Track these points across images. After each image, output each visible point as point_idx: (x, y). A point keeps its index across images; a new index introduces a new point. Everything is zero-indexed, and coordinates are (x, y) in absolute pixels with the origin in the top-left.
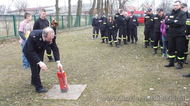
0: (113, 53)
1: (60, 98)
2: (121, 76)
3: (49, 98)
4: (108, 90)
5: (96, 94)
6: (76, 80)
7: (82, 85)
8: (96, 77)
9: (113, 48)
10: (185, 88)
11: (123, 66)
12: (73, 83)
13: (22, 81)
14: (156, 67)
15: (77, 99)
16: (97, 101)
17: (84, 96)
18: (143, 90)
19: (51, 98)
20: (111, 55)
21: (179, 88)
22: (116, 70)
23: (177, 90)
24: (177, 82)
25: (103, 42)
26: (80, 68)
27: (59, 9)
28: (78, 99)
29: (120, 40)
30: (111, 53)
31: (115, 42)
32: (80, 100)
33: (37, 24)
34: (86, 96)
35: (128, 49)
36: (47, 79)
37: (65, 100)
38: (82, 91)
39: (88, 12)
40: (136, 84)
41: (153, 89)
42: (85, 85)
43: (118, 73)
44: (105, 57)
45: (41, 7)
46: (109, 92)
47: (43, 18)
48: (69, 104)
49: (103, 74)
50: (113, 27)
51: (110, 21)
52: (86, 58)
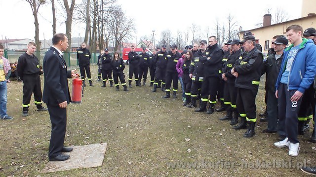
0: (124, 99)
1: (74, 168)
2: (145, 127)
3: (57, 170)
4: (137, 146)
5: (124, 155)
6: (88, 137)
7: (100, 144)
8: (114, 131)
9: (121, 92)
10: (221, 134)
11: (142, 114)
12: (85, 142)
13: (3, 149)
14: (179, 112)
15: (100, 165)
16: (129, 163)
17: (109, 158)
18: (179, 142)
19: (60, 169)
20: (122, 102)
21: (215, 134)
22: (136, 120)
23: (214, 138)
24: (210, 129)
25: (105, 86)
26: (87, 120)
27: (40, 42)
28: (102, 165)
29: (131, 81)
30: (121, 99)
31: (123, 84)
32: (105, 166)
33: (24, 61)
34: (111, 159)
35: (140, 93)
36: (44, 141)
37: (83, 169)
38: (104, 152)
39: (76, 49)
40: (168, 135)
41: (189, 140)
42: (105, 144)
43: (140, 123)
44: (116, 104)
45: (7, 39)
46: (140, 150)
47: (31, 53)
48: (92, 173)
49: (121, 126)
50: (121, 66)
51: (116, 59)
52: (92, 107)
